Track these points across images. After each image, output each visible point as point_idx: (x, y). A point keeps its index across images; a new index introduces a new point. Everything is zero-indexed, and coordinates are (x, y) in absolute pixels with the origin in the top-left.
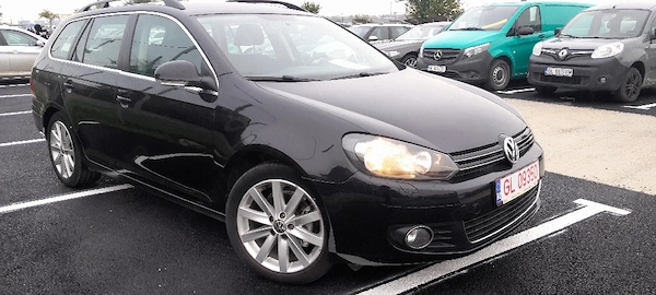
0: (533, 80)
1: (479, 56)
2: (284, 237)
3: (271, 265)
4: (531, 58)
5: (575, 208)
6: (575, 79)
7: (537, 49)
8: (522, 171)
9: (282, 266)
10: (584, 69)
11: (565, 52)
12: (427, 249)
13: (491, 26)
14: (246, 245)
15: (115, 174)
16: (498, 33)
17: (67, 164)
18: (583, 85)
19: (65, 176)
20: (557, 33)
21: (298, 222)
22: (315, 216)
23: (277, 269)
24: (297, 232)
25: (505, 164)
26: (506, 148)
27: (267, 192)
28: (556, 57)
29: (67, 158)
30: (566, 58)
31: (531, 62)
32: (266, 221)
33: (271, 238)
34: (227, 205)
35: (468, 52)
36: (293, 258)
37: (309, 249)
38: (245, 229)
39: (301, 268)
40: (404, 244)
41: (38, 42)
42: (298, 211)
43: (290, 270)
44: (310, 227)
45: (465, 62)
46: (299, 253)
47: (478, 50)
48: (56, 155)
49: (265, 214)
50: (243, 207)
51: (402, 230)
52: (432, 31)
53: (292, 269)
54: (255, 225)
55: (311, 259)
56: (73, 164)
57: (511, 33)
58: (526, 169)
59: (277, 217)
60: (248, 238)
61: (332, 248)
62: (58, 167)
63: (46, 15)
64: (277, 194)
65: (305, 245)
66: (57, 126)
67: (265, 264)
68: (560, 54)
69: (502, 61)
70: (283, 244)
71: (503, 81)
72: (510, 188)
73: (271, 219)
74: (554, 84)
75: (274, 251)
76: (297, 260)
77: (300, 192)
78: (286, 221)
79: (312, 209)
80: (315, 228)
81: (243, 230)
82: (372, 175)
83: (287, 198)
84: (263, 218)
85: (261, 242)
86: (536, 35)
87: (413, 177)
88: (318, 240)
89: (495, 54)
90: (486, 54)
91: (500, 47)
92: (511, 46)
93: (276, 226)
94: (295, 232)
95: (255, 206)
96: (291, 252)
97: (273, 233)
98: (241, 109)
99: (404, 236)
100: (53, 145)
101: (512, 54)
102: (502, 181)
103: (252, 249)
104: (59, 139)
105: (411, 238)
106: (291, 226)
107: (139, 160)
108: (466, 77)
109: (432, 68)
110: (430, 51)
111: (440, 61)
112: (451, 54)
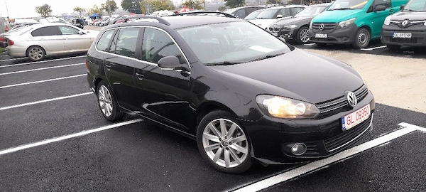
0: (385, 41)
1: (348, 26)
2: (227, 149)
3: (221, 163)
4: (384, 27)
5: (399, 128)
6: (413, 39)
7: (388, 20)
8: (358, 111)
9: (227, 164)
10: (419, 33)
11: (406, 22)
12: (303, 155)
13: (356, 6)
14: (208, 153)
15: (133, 113)
16: (361, 10)
17: (108, 109)
18: (419, 44)
19: (107, 115)
20: (402, 8)
21: (234, 141)
22: (243, 138)
23: (224, 166)
24: (234, 146)
25: (348, 108)
26: (349, 99)
27: (217, 125)
28: (400, 25)
29: (108, 105)
30: (406, 26)
31: (383, 30)
32: (218, 140)
33: (220, 149)
34: (197, 132)
35: (341, 24)
36: (232, 160)
37: (241, 155)
38: (207, 144)
39: (237, 165)
40: (291, 153)
41: (80, 32)
42: (234, 135)
43: (230, 166)
44: (241, 144)
45: (339, 31)
46: (235, 157)
47: (348, 23)
48: (102, 104)
49: (217, 137)
50: (206, 133)
51: (289, 146)
52: (318, 9)
53: (232, 165)
54: (212, 142)
55: (242, 160)
56: (112, 109)
57: (371, 10)
58: (361, 110)
59: (223, 138)
60: (208, 149)
61: (253, 156)
62: (103, 110)
63: (78, 10)
64: (223, 126)
65: (238, 153)
66: (103, 88)
67: (217, 163)
68: (403, 23)
69: (365, 29)
70: (227, 153)
71: (365, 42)
72: (351, 121)
73: (220, 139)
74: (399, 44)
75: (222, 156)
76: (234, 161)
77: (235, 126)
78: (228, 140)
79: (242, 134)
80: (243, 144)
81: (206, 145)
82: (272, 117)
83: (228, 128)
84: (216, 139)
85: (215, 151)
86: (388, 10)
87: (295, 117)
88: (245, 151)
89: (359, 25)
90: (353, 25)
91: (362, 20)
92: (371, 19)
93: (223, 143)
94: (232, 146)
95: (211, 133)
96: (231, 157)
97: (221, 147)
98: (199, 78)
99: (291, 148)
100: (100, 98)
101: (371, 24)
102: (346, 117)
103: (211, 155)
104: (104, 95)
105: (295, 149)
106: (230, 143)
107: (145, 106)
108: (340, 41)
109: (318, 36)
110: (317, 25)
111: (323, 31)
112: (330, 26)
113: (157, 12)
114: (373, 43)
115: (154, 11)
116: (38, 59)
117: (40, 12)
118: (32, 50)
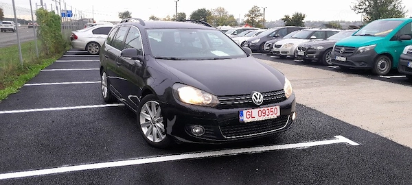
0: (401, 70)
1: (368, 52)
2: (155, 126)
3: (151, 138)
7: (406, 50)
8: (262, 109)
9: (154, 140)
13: (380, 34)
14: (143, 128)
16: (384, 38)
21: (160, 120)
23: (152, 140)
24: (160, 125)
25: (253, 105)
27: (150, 106)
31: (400, 58)
32: (149, 119)
33: (151, 126)
35: (361, 49)
39: (160, 140)
40: (192, 133)
43: (156, 141)
45: (358, 56)
46: (160, 134)
47: (368, 48)
48: (103, 87)
49: (149, 116)
50: (143, 112)
54: (147, 120)
55: (164, 137)
57: (394, 38)
58: (266, 109)
59: (153, 118)
60: (144, 125)
61: (169, 133)
64: (153, 107)
67: (148, 137)
69: (386, 57)
70: (154, 130)
71: (386, 69)
72: (251, 115)
73: (151, 118)
75: (152, 132)
76: (159, 137)
78: (156, 120)
81: (142, 122)
82: (182, 101)
83: (156, 109)
85: (148, 127)
89: (379, 52)
90: (372, 51)
92: (394, 47)
93: (153, 122)
94: (158, 124)
95: (147, 113)
96: (157, 134)
97: (152, 124)
99: (191, 129)
100: (102, 83)
101: (393, 52)
102: (245, 112)
103: (145, 130)
104: (104, 80)
106: (157, 122)
107: (129, 97)
108: (358, 65)
109: (338, 58)
110: (338, 47)
111: (343, 54)
112: (350, 50)
113: (220, 27)
114: (393, 71)
115: (218, 25)
116: (95, 53)
117: (122, 18)
118: (91, 45)
